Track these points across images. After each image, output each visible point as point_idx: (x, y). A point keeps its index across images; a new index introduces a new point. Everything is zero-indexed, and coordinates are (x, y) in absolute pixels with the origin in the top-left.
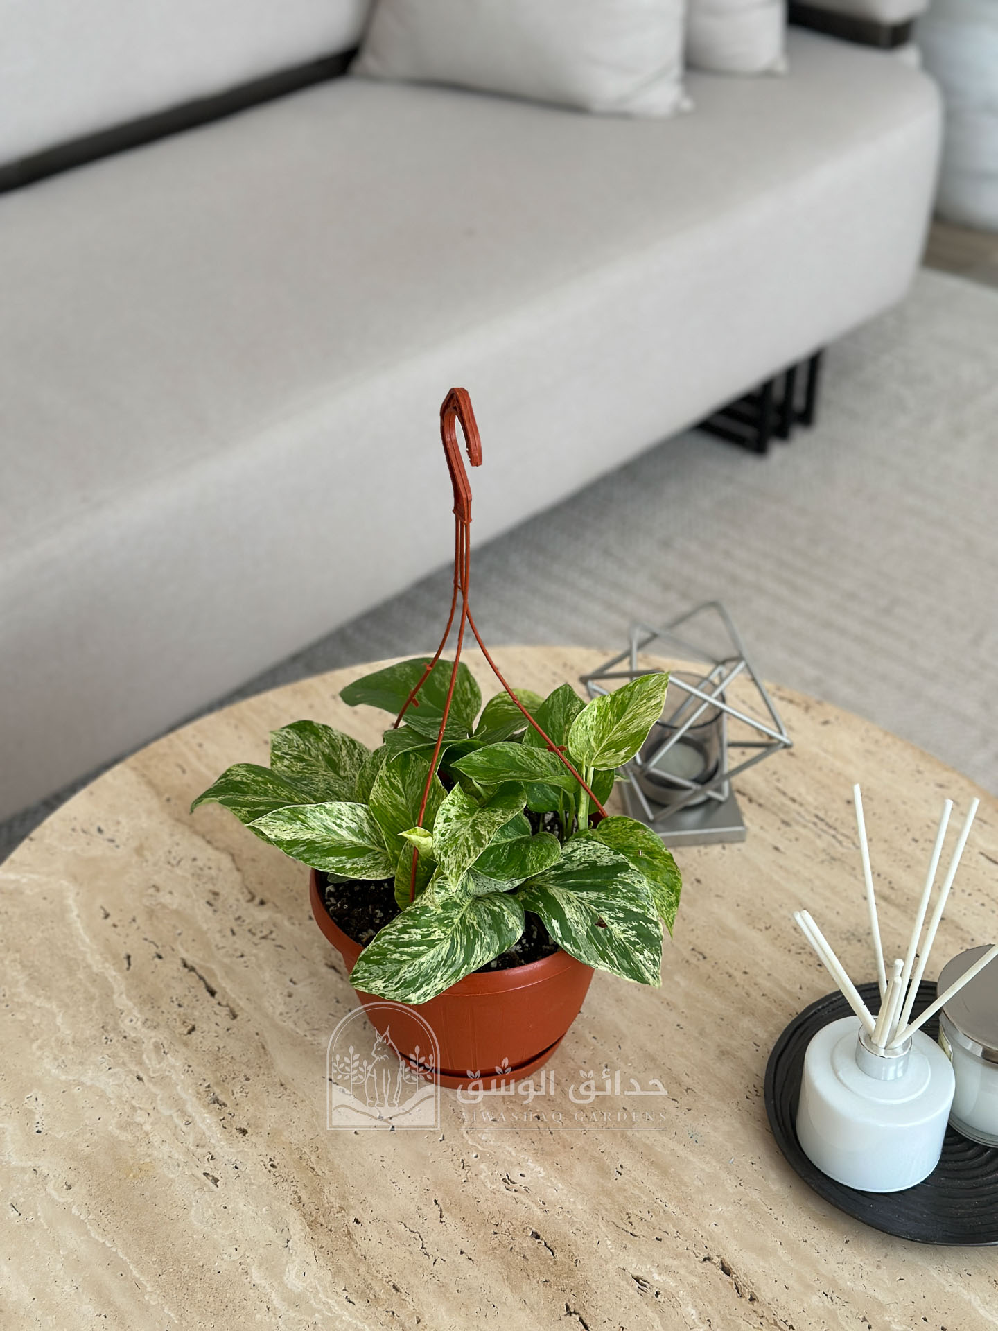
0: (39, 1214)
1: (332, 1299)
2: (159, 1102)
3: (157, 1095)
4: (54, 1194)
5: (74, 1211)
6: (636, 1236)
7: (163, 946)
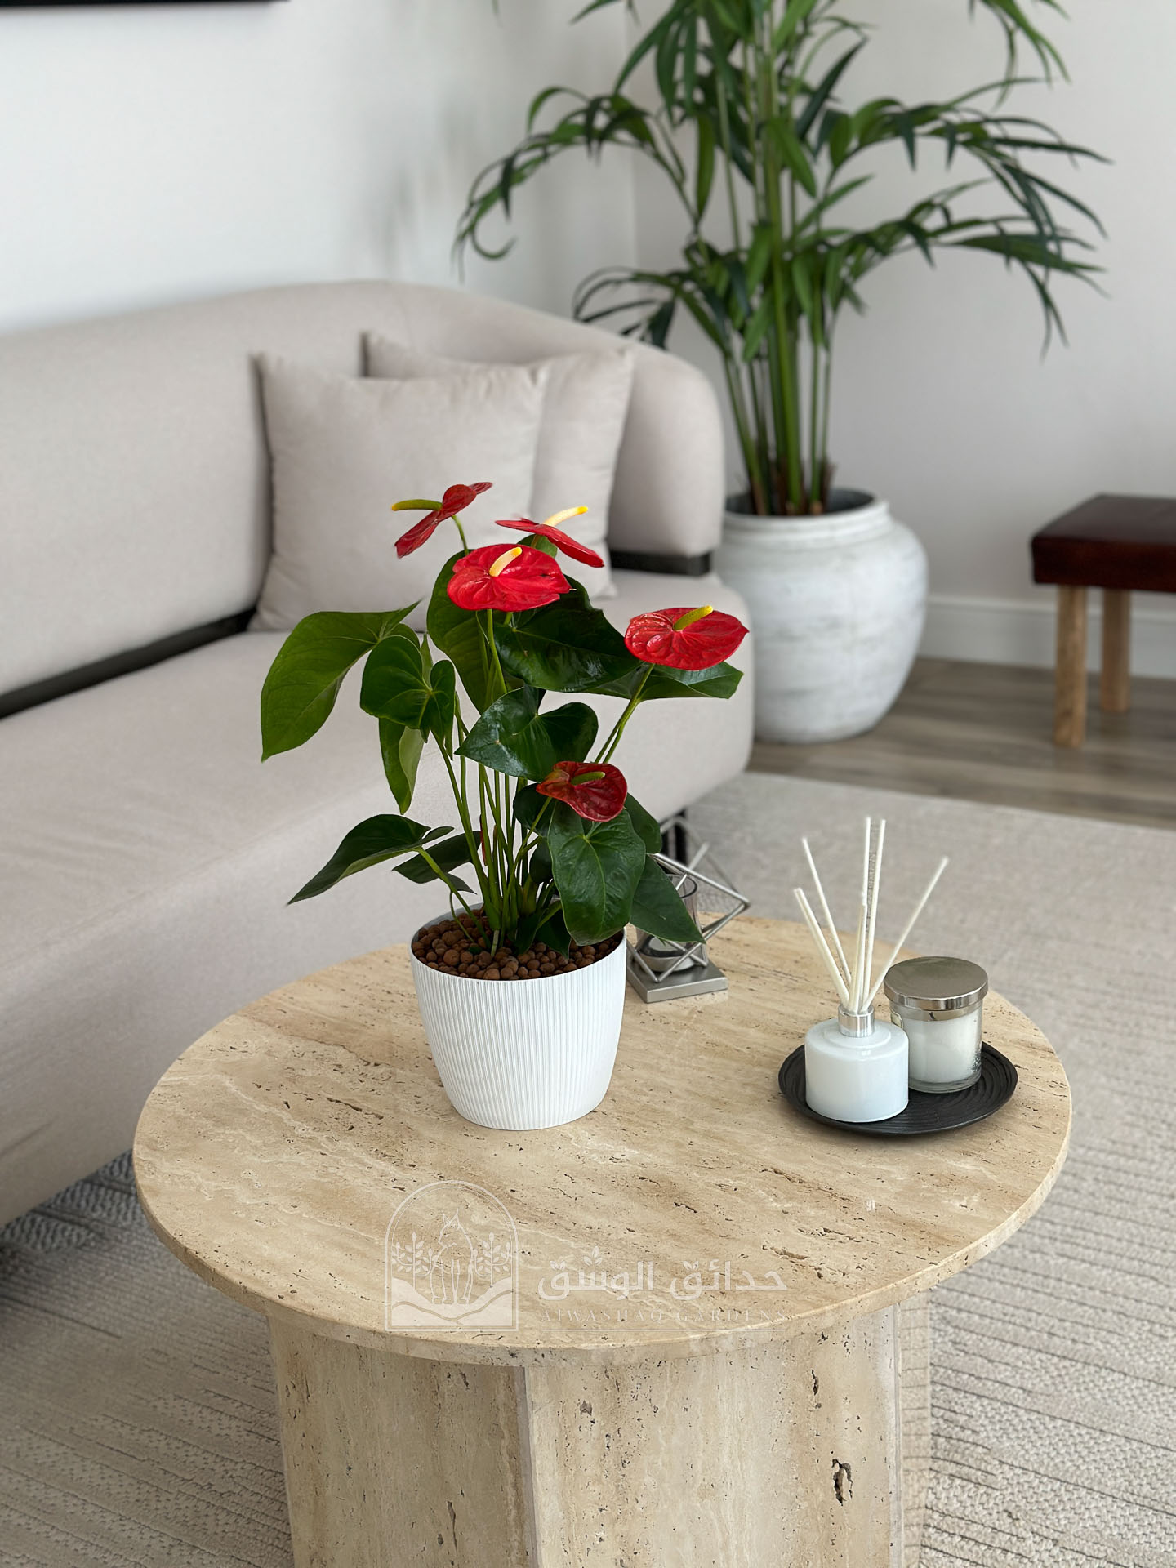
0: (277, 1221)
2: (343, 1162)
3: (340, 1159)
4: (285, 1211)
5: (305, 1216)
6: (712, 1168)
7: (311, 1095)
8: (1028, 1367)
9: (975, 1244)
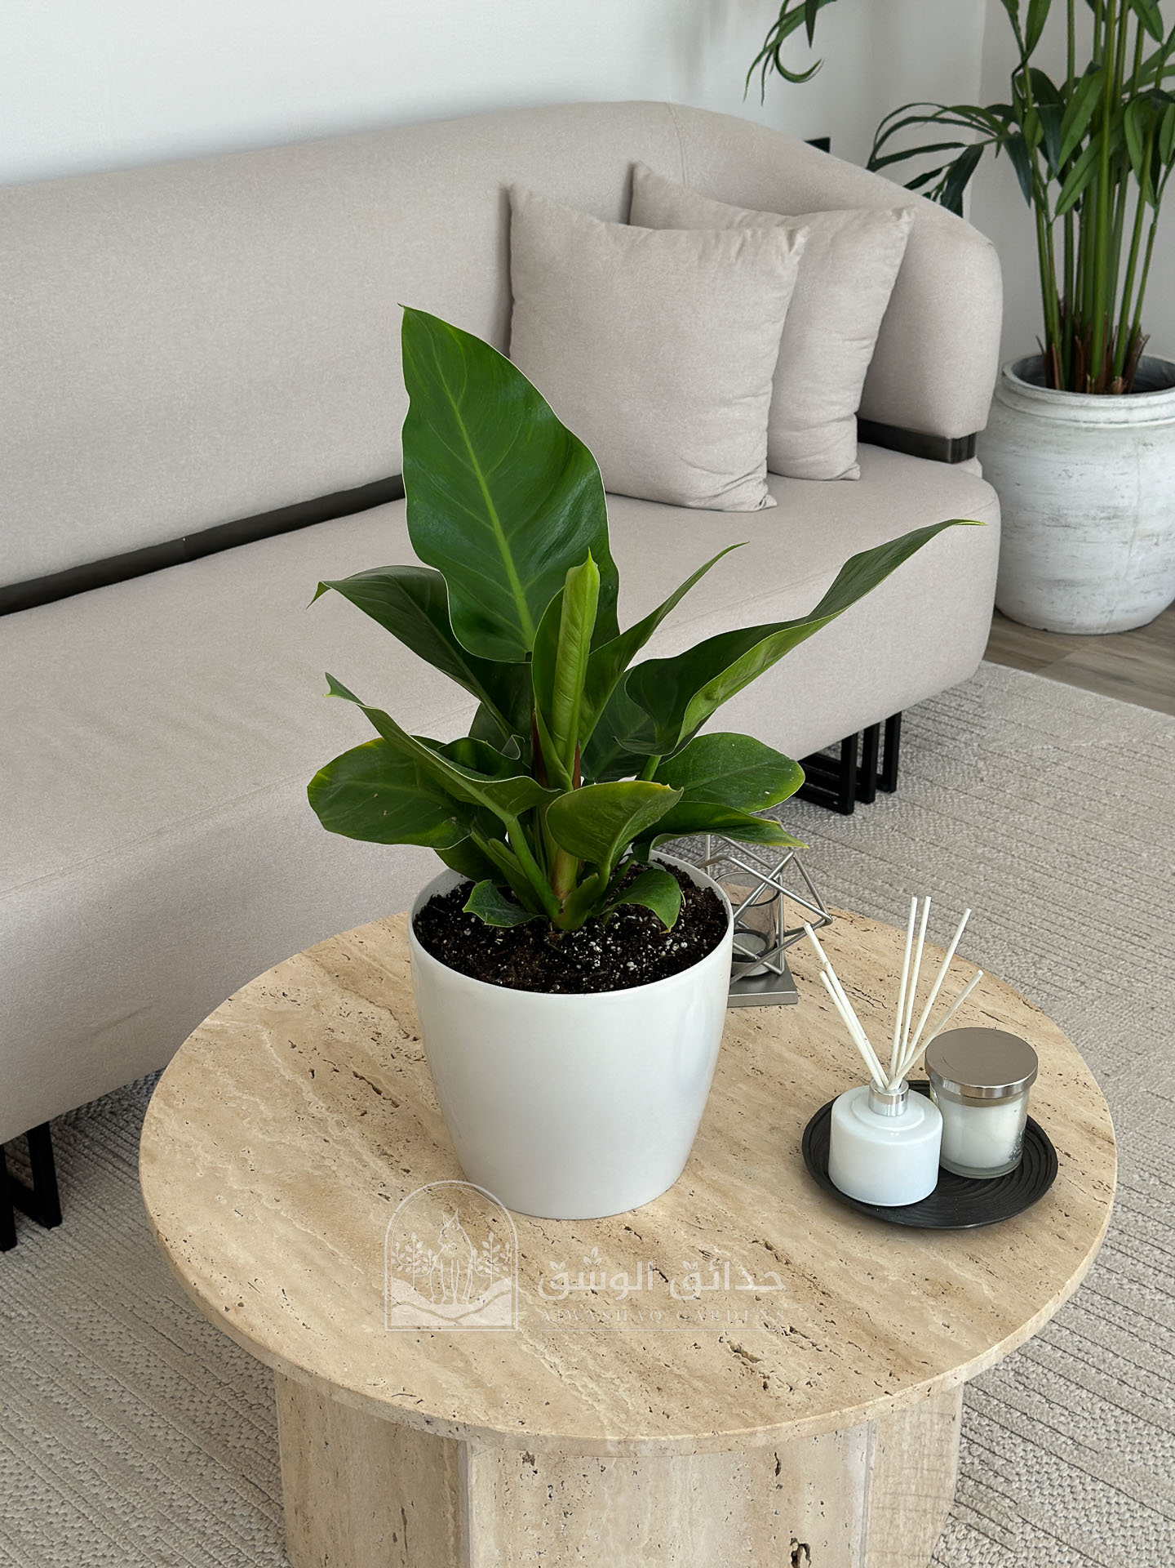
0: (257, 1216)
2: (342, 1154)
4: (269, 1206)
5: (283, 1214)
6: (703, 1229)
7: (339, 1065)
8: (1086, 1415)
9: (941, 1376)
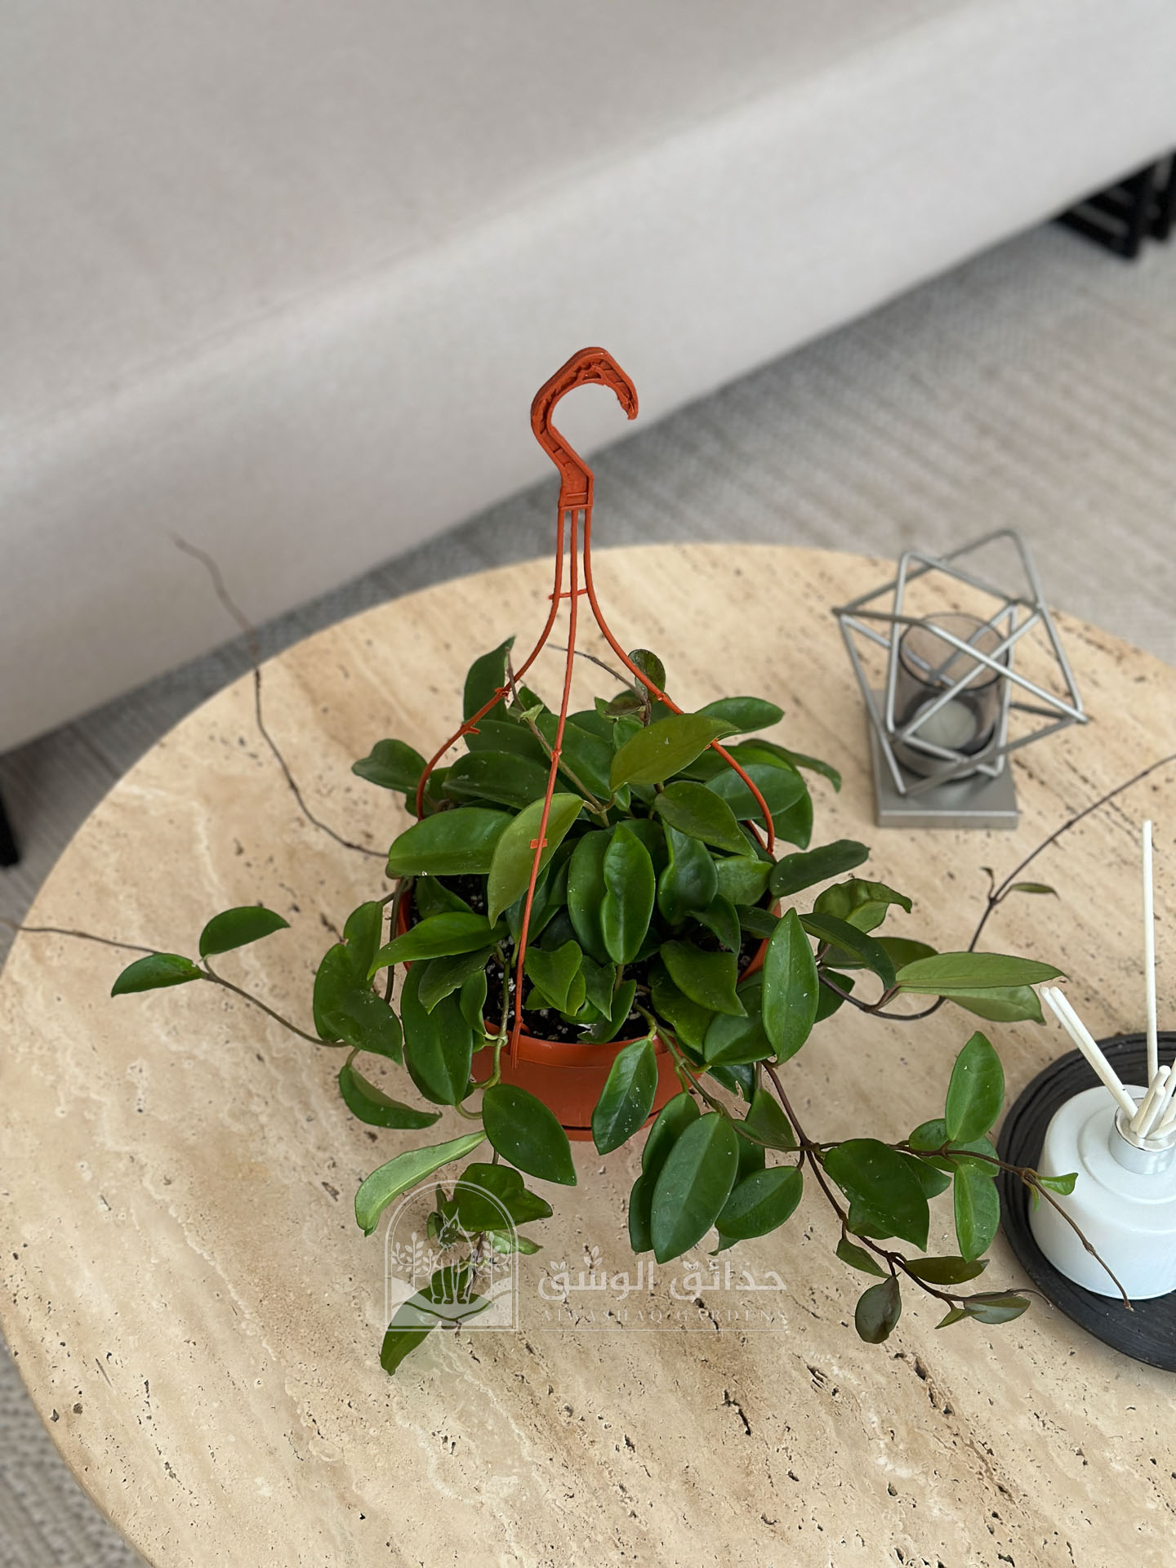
0: (132, 1211)
1: (455, 1352)
2: (279, 1089)
3: (277, 1081)
4: (151, 1188)
5: (172, 1212)
6: (819, 1318)
7: (303, 896)
